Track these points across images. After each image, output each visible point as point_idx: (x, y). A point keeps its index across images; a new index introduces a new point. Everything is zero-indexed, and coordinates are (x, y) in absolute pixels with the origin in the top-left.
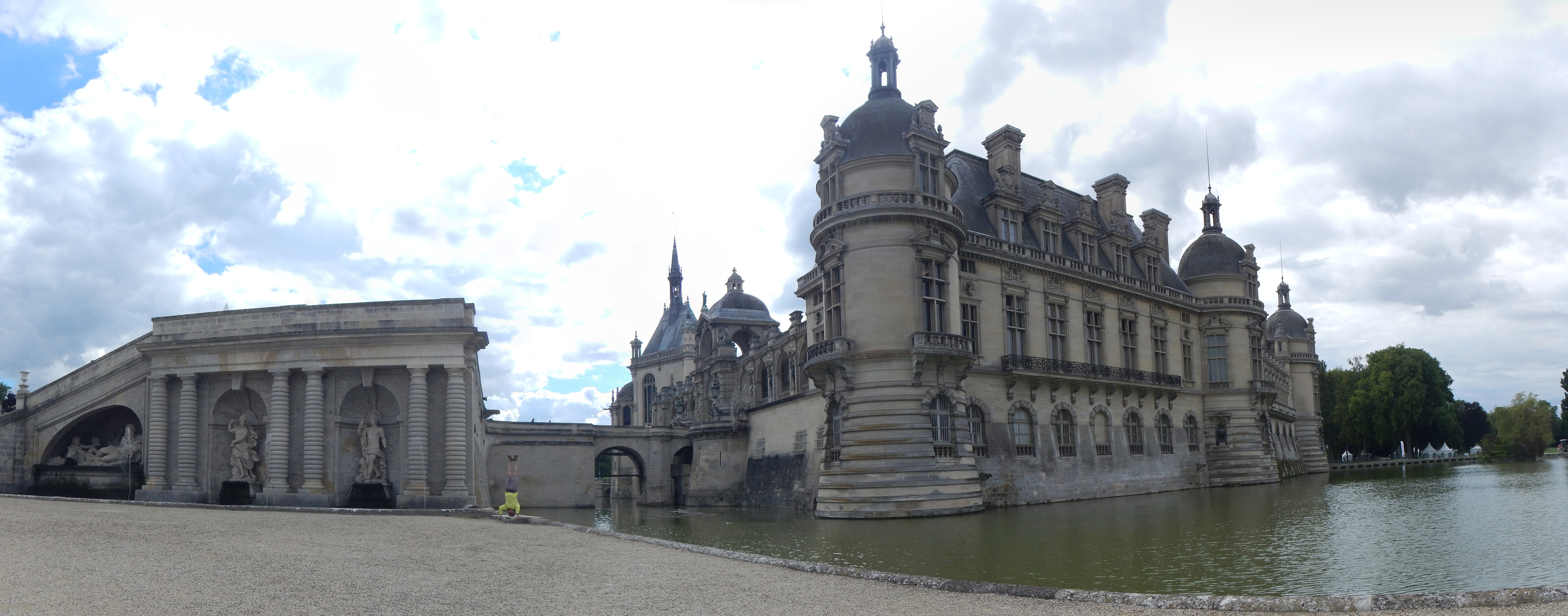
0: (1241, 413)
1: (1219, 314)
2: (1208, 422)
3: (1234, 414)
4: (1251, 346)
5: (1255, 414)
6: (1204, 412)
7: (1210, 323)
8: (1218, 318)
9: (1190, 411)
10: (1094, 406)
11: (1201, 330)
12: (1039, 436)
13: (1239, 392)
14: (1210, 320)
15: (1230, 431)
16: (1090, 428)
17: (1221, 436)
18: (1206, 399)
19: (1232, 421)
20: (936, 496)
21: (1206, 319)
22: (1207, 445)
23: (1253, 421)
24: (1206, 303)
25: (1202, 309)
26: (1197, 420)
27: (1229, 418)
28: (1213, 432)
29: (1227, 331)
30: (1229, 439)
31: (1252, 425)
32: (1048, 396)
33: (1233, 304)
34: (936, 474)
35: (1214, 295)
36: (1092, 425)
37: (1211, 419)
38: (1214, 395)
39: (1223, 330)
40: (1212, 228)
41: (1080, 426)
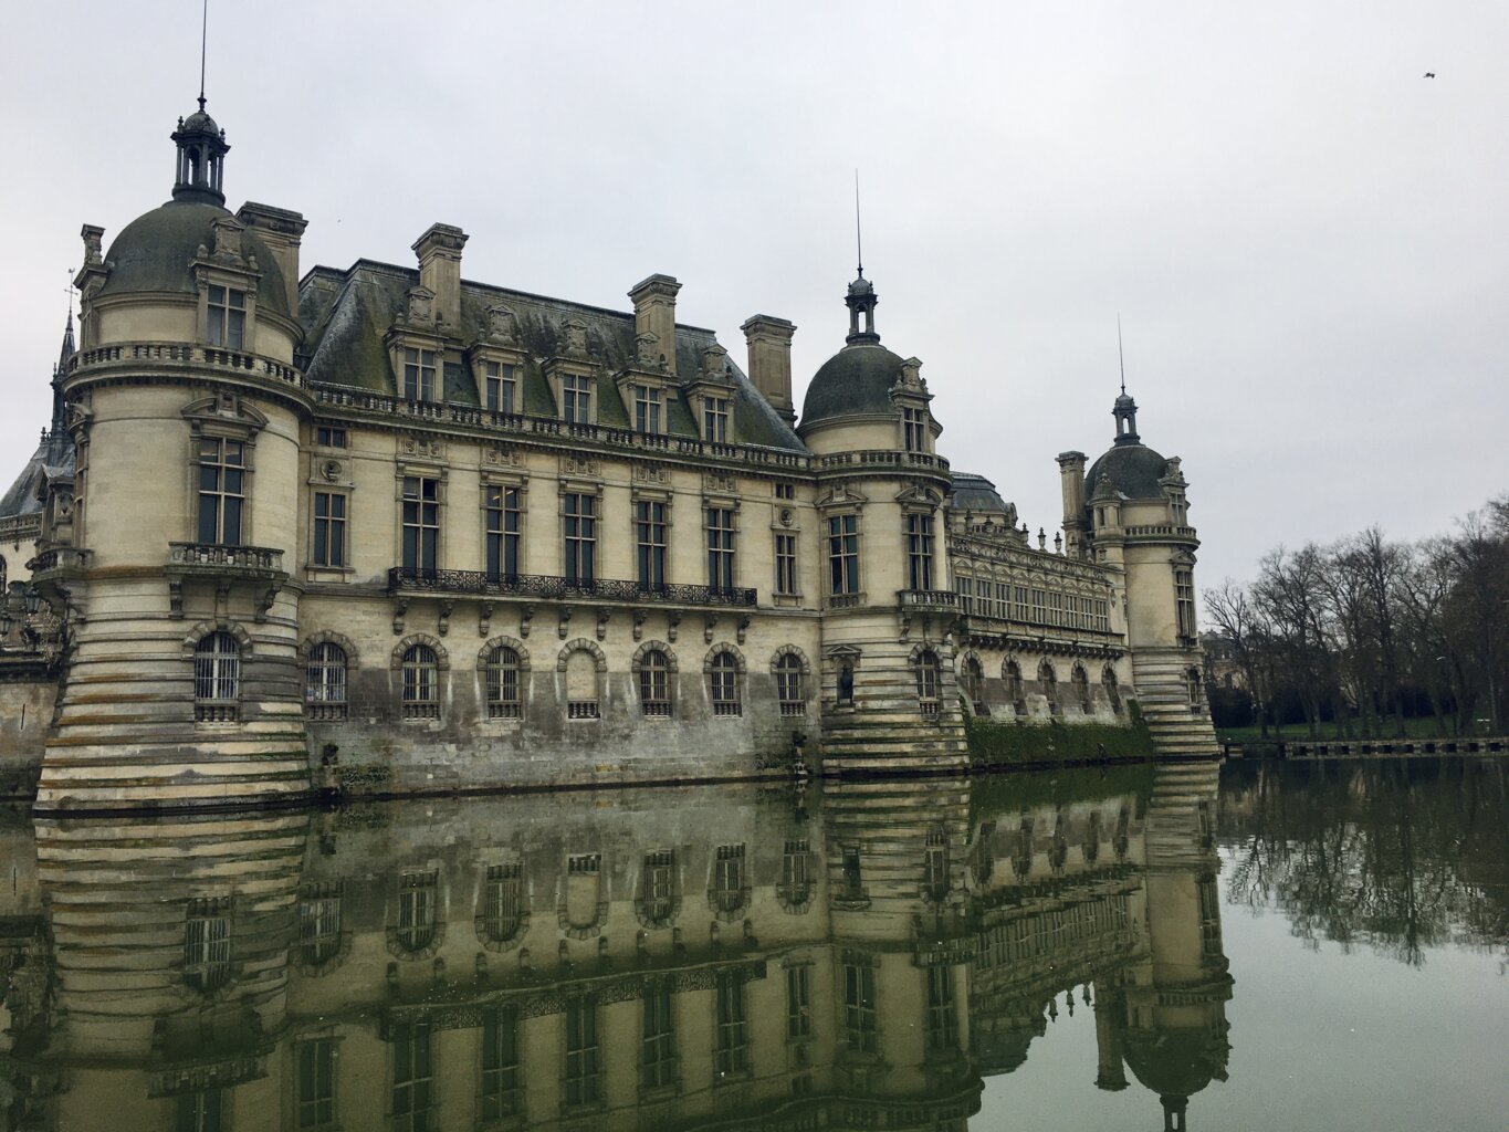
0: (879, 649)
1: (847, 481)
2: (827, 665)
3: (866, 649)
4: (907, 531)
5: (909, 648)
6: (822, 646)
7: (831, 497)
8: (843, 487)
9: (787, 646)
10: (567, 641)
11: (818, 509)
12: (450, 688)
13: (877, 611)
14: (832, 492)
15: (858, 678)
16: (556, 676)
17: (846, 687)
18: (825, 625)
19: (863, 662)
20: (189, 778)
21: (825, 490)
22: (824, 703)
23: (901, 663)
24: (825, 464)
25: (817, 475)
26: (805, 661)
27: (858, 656)
28: (833, 681)
29: (859, 509)
30: (857, 692)
31: (902, 668)
32: (475, 627)
33: (869, 464)
34: (193, 746)
35: (841, 450)
36: (562, 670)
37: (831, 658)
38: (834, 617)
39: (852, 508)
40: (863, 335)
41: (535, 673)
